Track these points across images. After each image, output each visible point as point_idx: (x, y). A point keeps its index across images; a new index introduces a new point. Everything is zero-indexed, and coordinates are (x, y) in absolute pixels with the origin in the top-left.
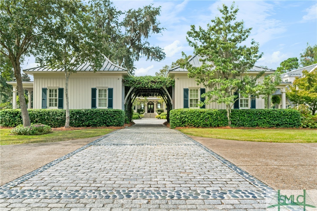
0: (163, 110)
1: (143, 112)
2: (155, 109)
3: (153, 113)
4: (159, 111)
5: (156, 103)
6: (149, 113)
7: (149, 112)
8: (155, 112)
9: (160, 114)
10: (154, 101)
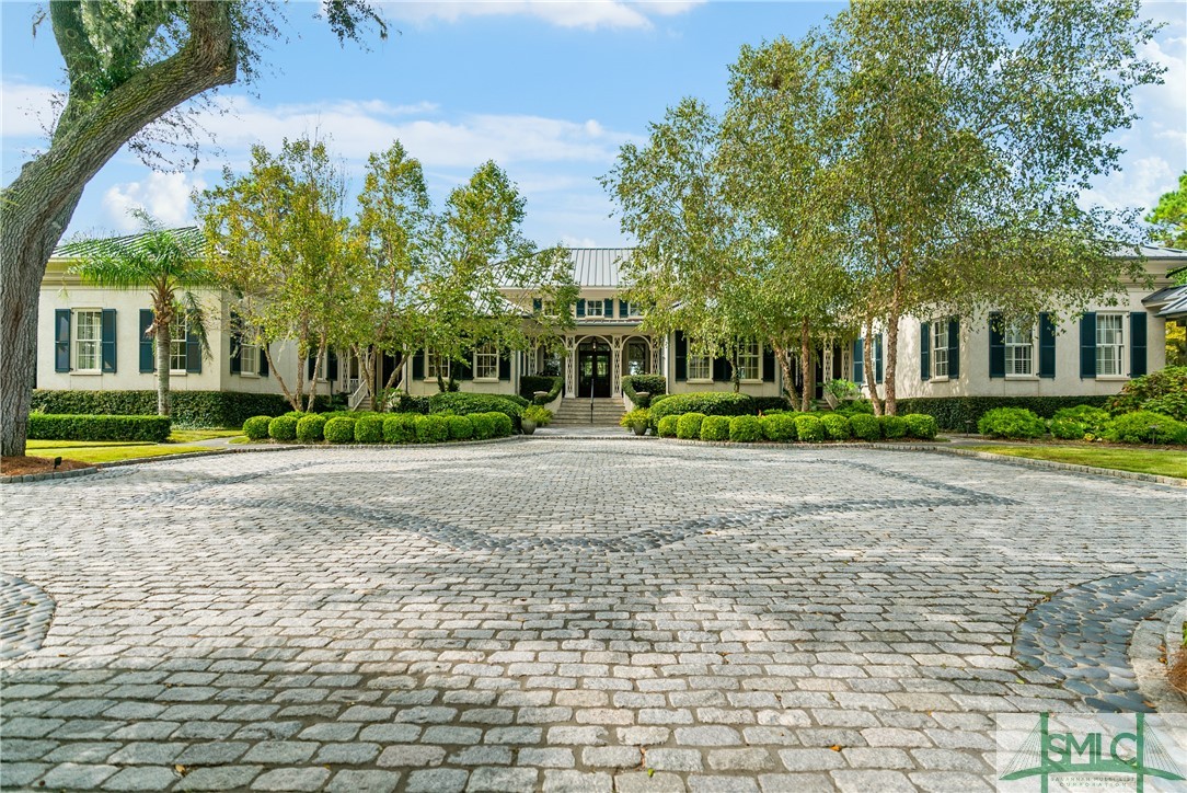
0: (663, 381)
1: (553, 391)
2: (618, 379)
3: (607, 400)
4: (637, 386)
5: (622, 345)
6: (583, 400)
7: (583, 392)
8: (615, 395)
9: (645, 404)
10: (610, 338)
